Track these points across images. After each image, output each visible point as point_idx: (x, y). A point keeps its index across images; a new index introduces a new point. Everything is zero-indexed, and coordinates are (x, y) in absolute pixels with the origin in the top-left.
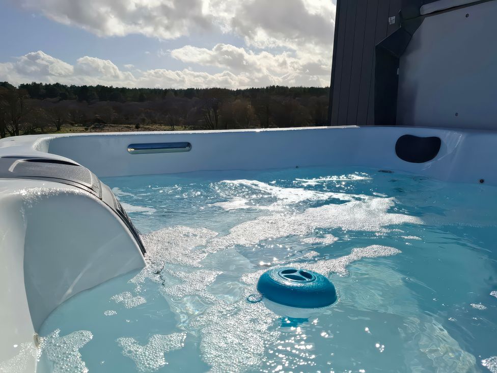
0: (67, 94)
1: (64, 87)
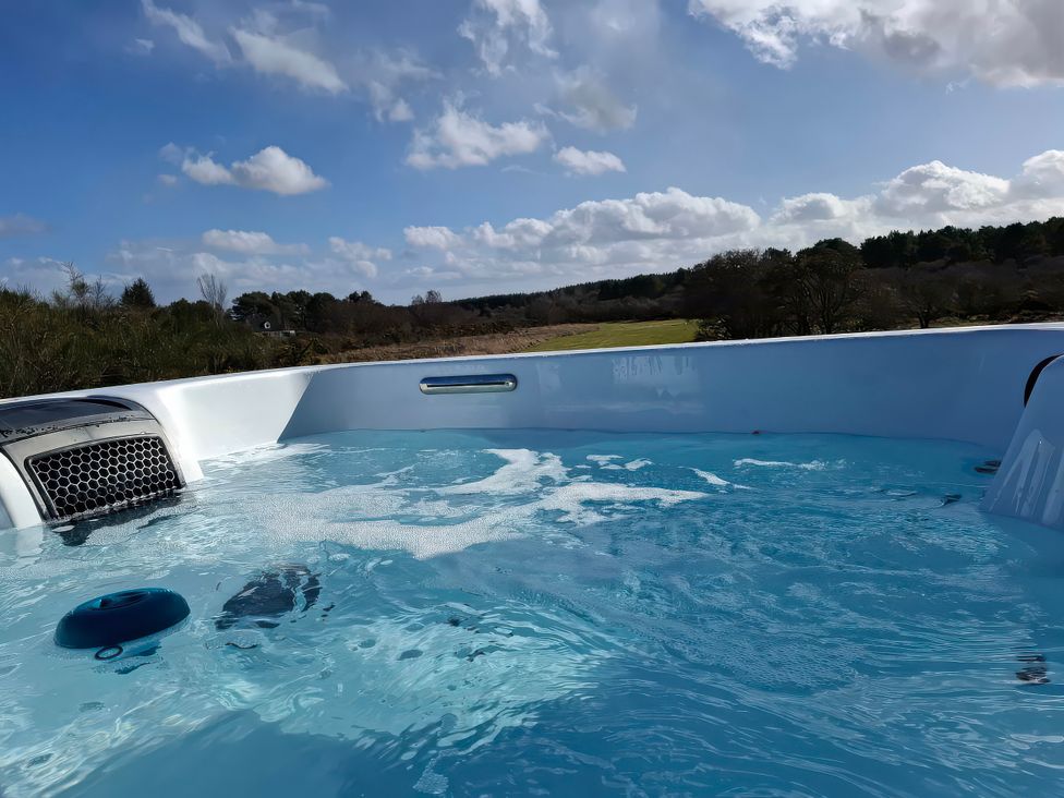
0: (968, 247)
1: (965, 234)
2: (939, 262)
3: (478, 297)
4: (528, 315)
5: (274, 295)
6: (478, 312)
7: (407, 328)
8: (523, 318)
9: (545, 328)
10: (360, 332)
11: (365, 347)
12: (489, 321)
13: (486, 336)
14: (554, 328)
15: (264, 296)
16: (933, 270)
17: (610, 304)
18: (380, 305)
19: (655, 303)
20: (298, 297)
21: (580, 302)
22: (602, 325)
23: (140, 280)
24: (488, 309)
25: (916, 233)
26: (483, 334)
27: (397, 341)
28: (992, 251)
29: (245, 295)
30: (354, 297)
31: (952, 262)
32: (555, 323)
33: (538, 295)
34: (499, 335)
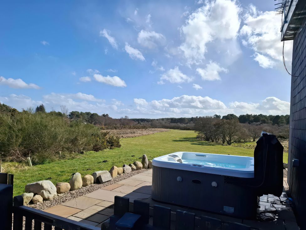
2: (258, 123)
3: (138, 118)
4: (151, 125)
5: (81, 113)
6: (137, 122)
7: (118, 125)
8: (150, 126)
9: (156, 129)
10: (105, 125)
11: (107, 129)
12: (141, 126)
13: (140, 130)
14: (158, 129)
15: (78, 112)
16: (257, 125)
17: (173, 124)
18: (111, 118)
19: (185, 125)
20: (88, 114)
21: (165, 123)
22: (172, 130)
23: (42, 105)
24: (140, 122)
25: (253, 115)
26: (139, 129)
27: (116, 129)
28: (272, 121)
29: (73, 112)
30: (104, 115)
31: (261, 123)
32: (159, 128)
33: (154, 120)
34: (144, 130)
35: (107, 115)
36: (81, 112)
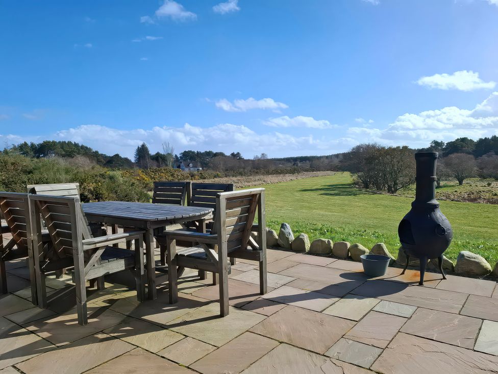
20: (209, 154)
30: (233, 154)
35: (238, 153)
36: (197, 152)
